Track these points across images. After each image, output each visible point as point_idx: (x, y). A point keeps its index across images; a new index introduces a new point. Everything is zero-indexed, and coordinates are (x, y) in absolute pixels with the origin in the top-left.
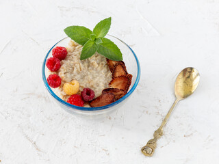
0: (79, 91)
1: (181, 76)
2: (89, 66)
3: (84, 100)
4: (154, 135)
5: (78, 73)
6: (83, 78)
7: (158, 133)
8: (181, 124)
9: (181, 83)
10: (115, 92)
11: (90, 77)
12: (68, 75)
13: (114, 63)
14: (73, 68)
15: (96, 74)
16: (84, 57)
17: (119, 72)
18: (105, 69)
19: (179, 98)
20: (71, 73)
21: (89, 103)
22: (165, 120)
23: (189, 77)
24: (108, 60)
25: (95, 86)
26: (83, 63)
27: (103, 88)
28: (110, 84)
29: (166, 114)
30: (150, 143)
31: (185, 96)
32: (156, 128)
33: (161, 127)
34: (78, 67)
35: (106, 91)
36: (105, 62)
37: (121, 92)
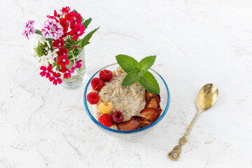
0: (112, 112)
1: (202, 91)
2: (128, 92)
3: (112, 121)
4: (179, 142)
5: (116, 96)
6: (119, 101)
7: (183, 140)
8: (203, 133)
9: (202, 97)
10: (143, 120)
11: (126, 102)
12: (107, 96)
13: (151, 95)
14: (113, 91)
15: (131, 101)
16: (126, 84)
17: (153, 104)
18: (142, 98)
19: (200, 111)
20: (110, 95)
21: (117, 124)
22: (188, 129)
23: (209, 92)
24: (146, 91)
25: (127, 111)
26: (124, 89)
27: (134, 115)
28: (141, 112)
29: (189, 124)
30: (176, 149)
31: (206, 109)
32: (181, 136)
33: (185, 135)
34: (118, 91)
35: (135, 118)
36: (143, 93)
37: (147, 122)
